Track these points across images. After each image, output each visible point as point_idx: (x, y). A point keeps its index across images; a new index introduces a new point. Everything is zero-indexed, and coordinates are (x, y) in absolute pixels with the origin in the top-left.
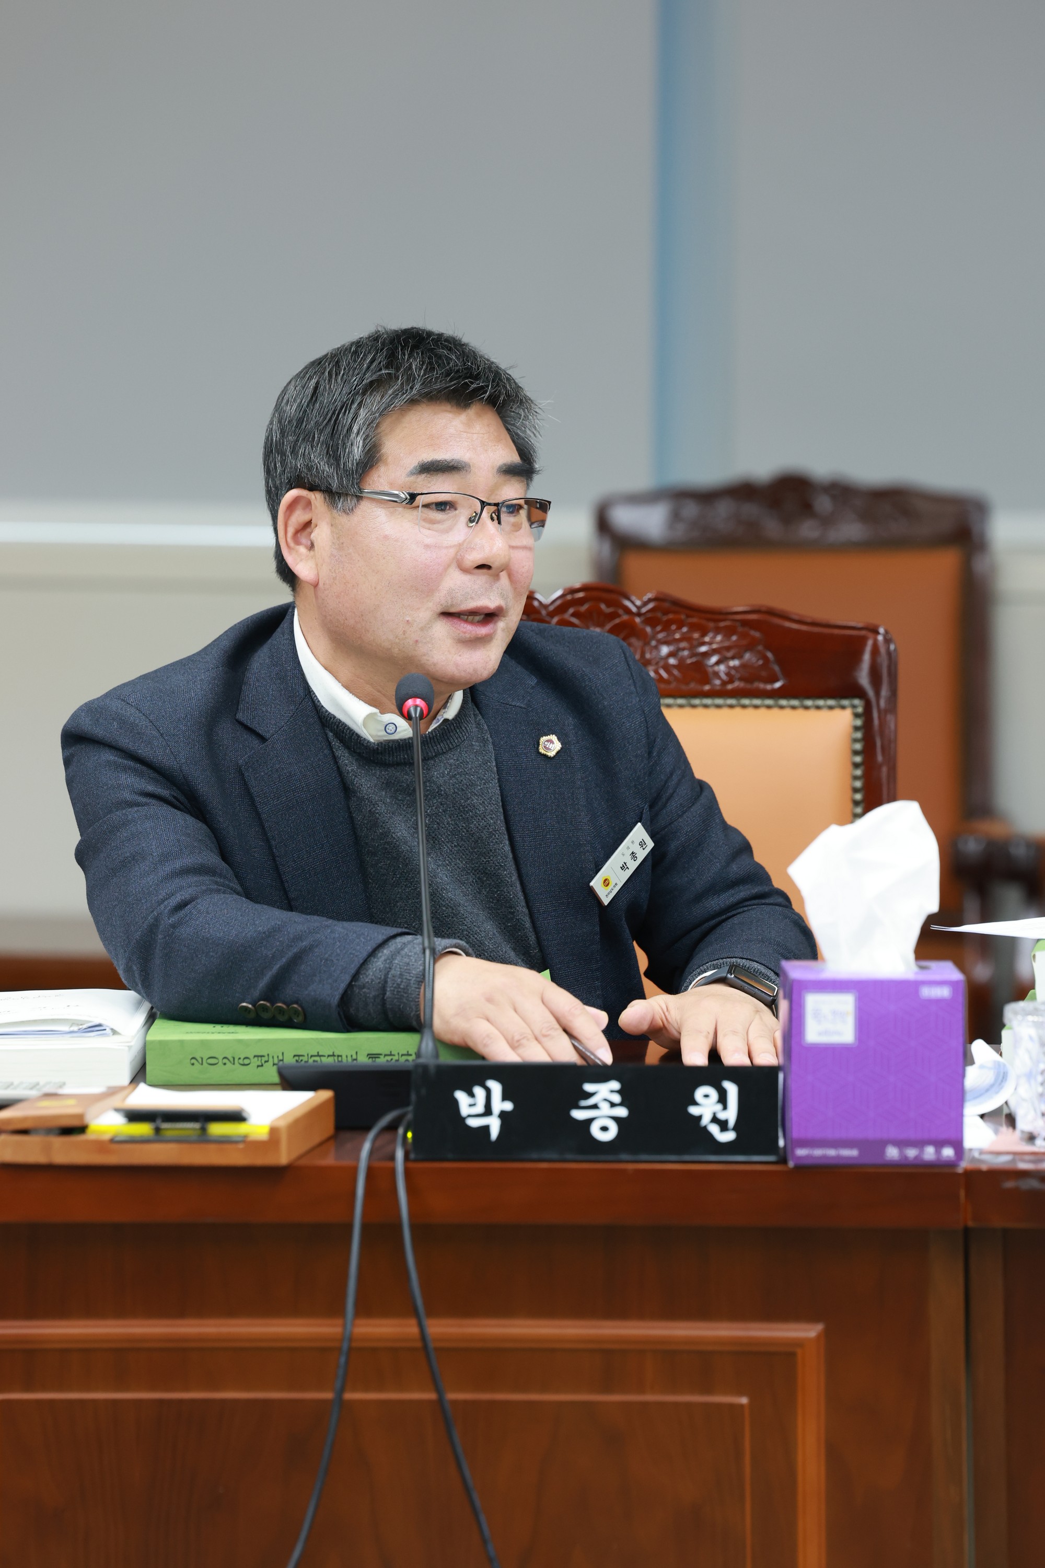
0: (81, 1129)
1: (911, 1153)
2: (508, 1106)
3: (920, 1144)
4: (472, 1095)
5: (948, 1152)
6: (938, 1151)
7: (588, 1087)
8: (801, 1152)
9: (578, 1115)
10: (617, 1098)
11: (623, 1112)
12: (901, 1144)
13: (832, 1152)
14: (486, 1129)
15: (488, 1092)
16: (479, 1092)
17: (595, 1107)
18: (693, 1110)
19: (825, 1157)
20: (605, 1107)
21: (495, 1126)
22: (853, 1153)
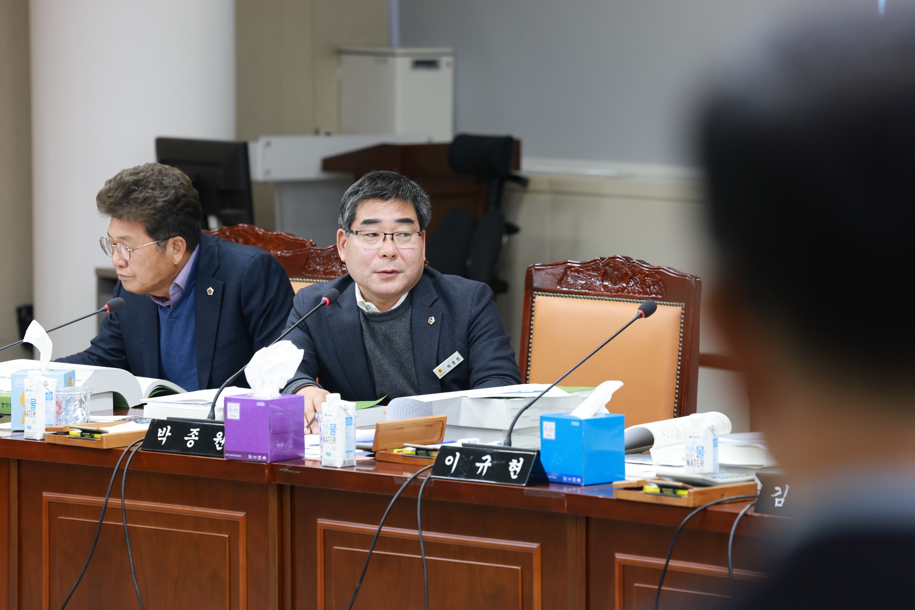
0: (67, 433)
1: (255, 457)
2: (170, 434)
3: (257, 454)
4: (162, 430)
5: (264, 458)
6: (262, 457)
7: (192, 430)
8: (227, 455)
9: (186, 438)
10: (197, 434)
11: (197, 438)
12: (253, 454)
13: (234, 455)
14: (162, 441)
15: (167, 428)
16: (165, 429)
17: (191, 436)
18: (215, 439)
19: (232, 457)
20: (193, 436)
21: (164, 439)
22: (240, 456)
